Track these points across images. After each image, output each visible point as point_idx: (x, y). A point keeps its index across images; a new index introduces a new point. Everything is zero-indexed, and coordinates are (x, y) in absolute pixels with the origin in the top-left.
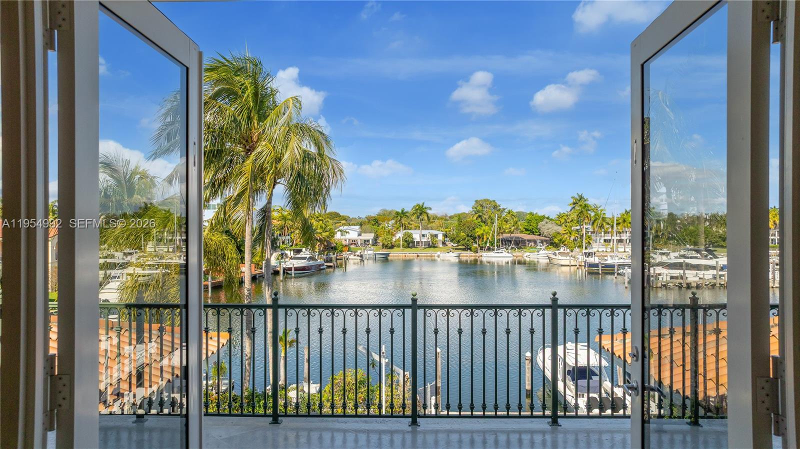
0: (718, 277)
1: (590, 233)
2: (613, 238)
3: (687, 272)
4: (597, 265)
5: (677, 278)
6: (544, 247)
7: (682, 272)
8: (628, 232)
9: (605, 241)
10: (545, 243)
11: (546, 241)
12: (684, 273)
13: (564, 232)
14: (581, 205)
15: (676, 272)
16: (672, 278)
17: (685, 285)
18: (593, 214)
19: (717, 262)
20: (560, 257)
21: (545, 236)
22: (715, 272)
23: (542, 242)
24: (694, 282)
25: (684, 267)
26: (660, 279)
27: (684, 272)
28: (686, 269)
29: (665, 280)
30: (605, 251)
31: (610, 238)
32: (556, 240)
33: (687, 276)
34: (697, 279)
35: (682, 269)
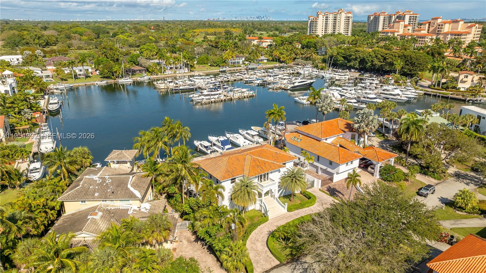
0: (219, 97)
5: (208, 99)
9: (170, 68)
13: (153, 66)
17: (211, 102)
20: (160, 85)
29: (205, 100)
31: (173, 66)
33: (211, 98)
34: (214, 99)
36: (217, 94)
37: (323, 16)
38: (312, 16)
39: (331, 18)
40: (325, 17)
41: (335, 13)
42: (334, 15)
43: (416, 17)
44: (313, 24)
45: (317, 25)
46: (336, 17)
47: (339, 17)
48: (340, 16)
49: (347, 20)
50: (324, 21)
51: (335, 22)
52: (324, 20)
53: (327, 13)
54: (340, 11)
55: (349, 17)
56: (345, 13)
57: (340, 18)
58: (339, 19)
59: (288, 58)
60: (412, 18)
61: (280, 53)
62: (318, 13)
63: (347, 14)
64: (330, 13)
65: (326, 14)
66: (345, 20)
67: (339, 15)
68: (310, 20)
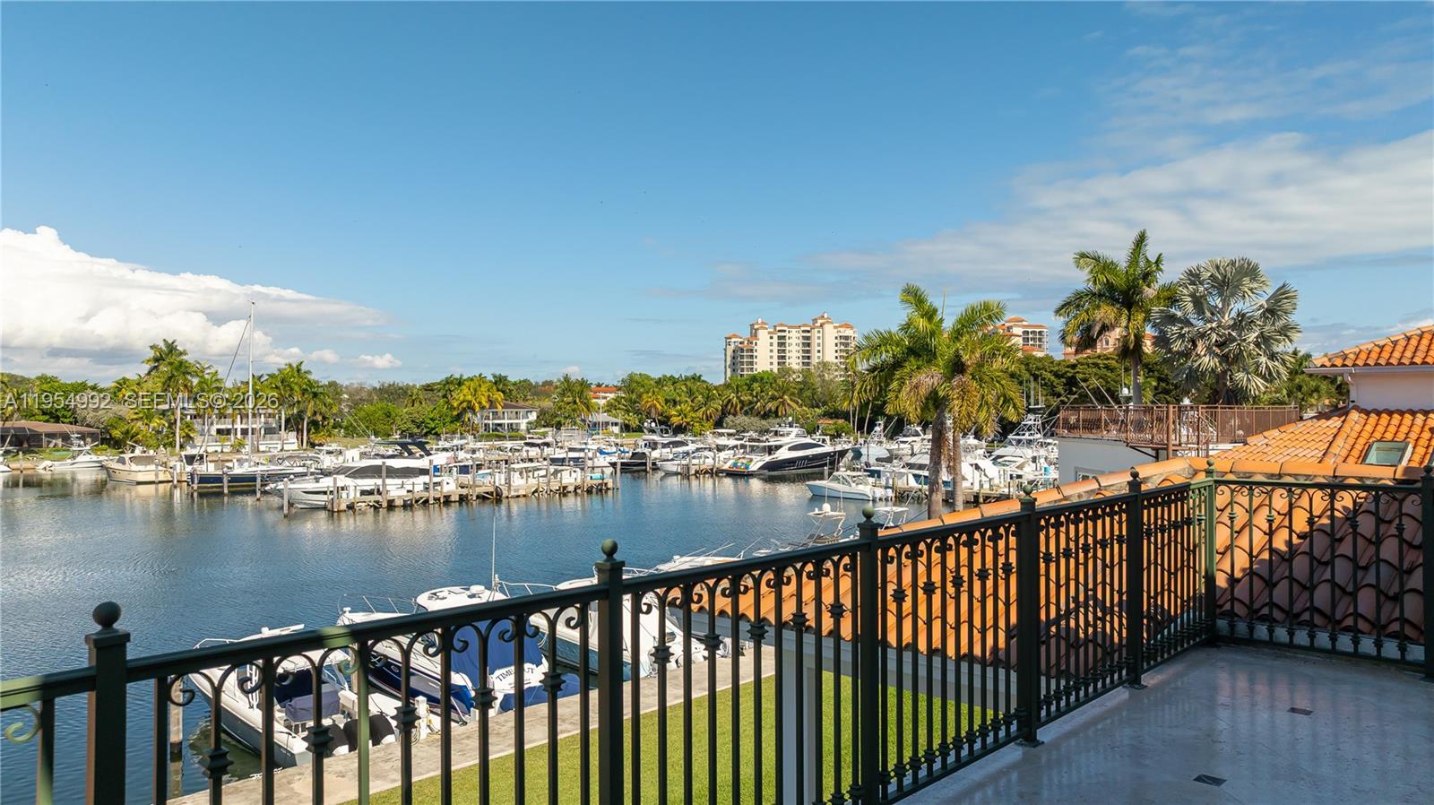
0: (431, 486)
1: (189, 417)
2: (235, 427)
3: (388, 481)
4: (218, 479)
5: (370, 493)
6: (88, 447)
7: (379, 482)
8: (262, 416)
9: (219, 431)
10: (89, 440)
11: (92, 435)
12: (384, 484)
13: (135, 417)
14: (171, 364)
15: (369, 484)
16: (363, 493)
17: (385, 504)
18: (195, 381)
19: (431, 462)
20: (134, 467)
21: (88, 426)
22: (426, 479)
23: (83, 437)
24: (399, 497)
25: (384, 474)
26: (344, 496)
27: (384, 482)
28: (387, 477)
29: (352, 496)
30: (219, 451)
31: (230, 427)
32: (117, 433)
33: (388, 488)
34: (403, 492)
35: (380, 477)
36: (424, 472)
37: (769, 333)
38: (735, 336)
39: (794, 341)
40: (775, 337)
41: (805, 325)
42: (804, 331)
43: (1040, 333)
44: (742, 357)
45: (755, 354)
46: (808, 338)
47: (819, 338)
48: (820, 335)
49: (842, 347)
50: (775, 348)
51: (808, 351)
52: (775, 345)
53: (782, 325)
54: (820, 322)
55: (847, 338)
56: (835, 327)
57: (820, 341)
58: (819, 345)
59: (700, 414)
60: (1030, 336)
61: (667, 401)
62: (756, 327)
63: (842, 330)
64: (789, 327)
65: (778, 328)
66: (836, 345)
67: (819, 332)
68: (733, 347)
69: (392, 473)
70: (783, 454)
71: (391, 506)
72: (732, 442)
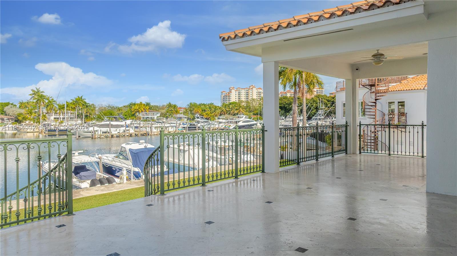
0: (126, 130)
1: (45, 113)
2: (60, 117)
3: (111, 129)
4: (55, 131)
5: (105, 133)
6: (10, 123)
7: (108, 129)
8: (69, 113)
9: (55, 118)
10: (11, 120)
11: (12, 119)
12: (110, 130)
13: (26, 113)
14: (38, 95)
15: (104, 129)
16: (103, 132)
17: (110, 136)
18: (47, 101)
19: (126, 123)
21: (10, 116)
22: (124, 128)
23: (9, 119)
24: (115, 134)
25: (110, 126)
26: (97, 133)
27: (110, 129)
28: (111, 128)
29: (99, 133)
30: (55, 124)
31: (58, 117)
32: (20, 118)
33: (111, 131)
34: (116, 133)
35: (109, 127)
36: (123, 126)
37: (235, 91)
38: (224, 92)
39: (243, 93)
40: (237, 92)
41: (247, 88)
42: (246, 90)
43: (322, 91)
44: (226, 98)
45: (231, 97)
46: (248, 92)
47: (251, 92)
48: (252, 91)
49: (259, 95)
50: (237, 95)
51: (248, 97)
53: (239, 88)
54: (251, 87)
55: (260, 92)
56: (256, 89)
58: (251, 94)
59: (213, 114)
60: (319, 92)
61: (202, 110)
62: (231, 89)
63: (258, 90)
64: (242, 89)
65: (238, 89)
66: (257, 94)
67: (251, 90)
68: (223, 95)
69: (113, 126)
70: (241, 124)
71: (112, 136)
72: (224, 121)
